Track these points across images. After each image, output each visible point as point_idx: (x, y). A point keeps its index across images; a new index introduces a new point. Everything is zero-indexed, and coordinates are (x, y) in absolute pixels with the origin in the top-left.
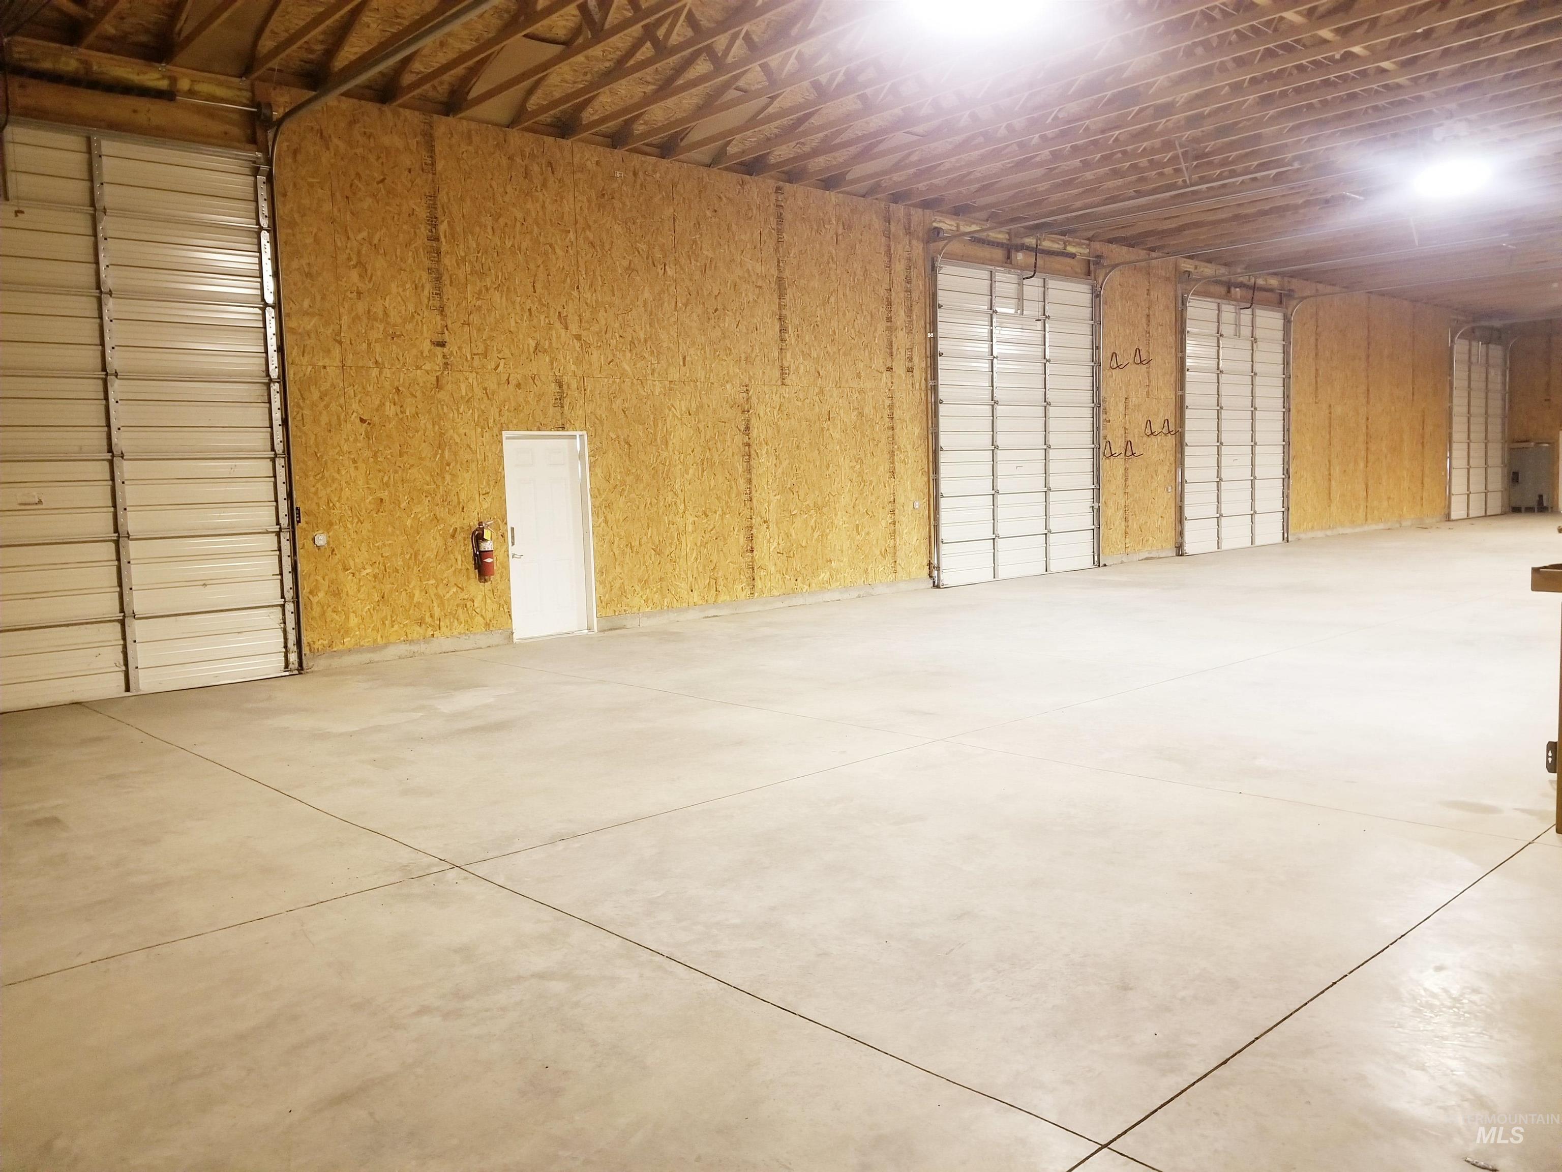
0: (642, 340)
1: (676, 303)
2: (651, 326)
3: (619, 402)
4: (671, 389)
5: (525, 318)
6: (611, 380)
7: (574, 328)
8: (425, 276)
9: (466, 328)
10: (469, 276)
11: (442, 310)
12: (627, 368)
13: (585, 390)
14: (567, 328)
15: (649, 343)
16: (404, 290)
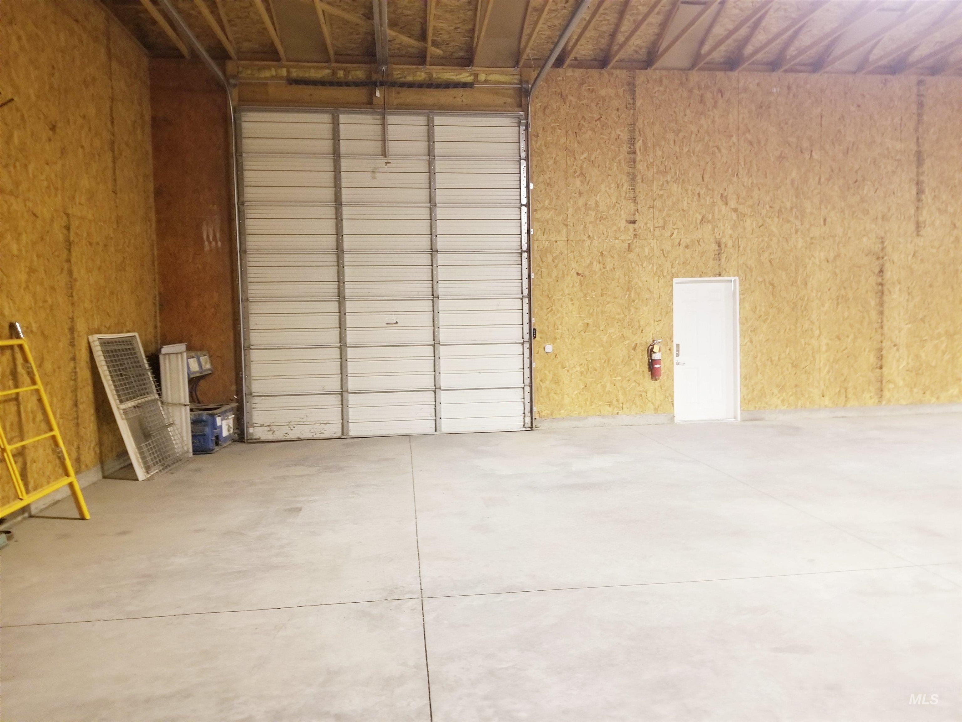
0: (789, 209)
1: (820, 179)
2: (796, 197)
3: (766, 254)
4: (812, 244)
5: (695, 199)
6: (760, 239)
7: (733, 204)
8: (624, 177)
9: (651, 210)
10: (655, 175)
11: (635, 200)
12: (774, 229)
13: (739, 247)
14: (727, 204)
15: (795, 210)
16: (610, 189)
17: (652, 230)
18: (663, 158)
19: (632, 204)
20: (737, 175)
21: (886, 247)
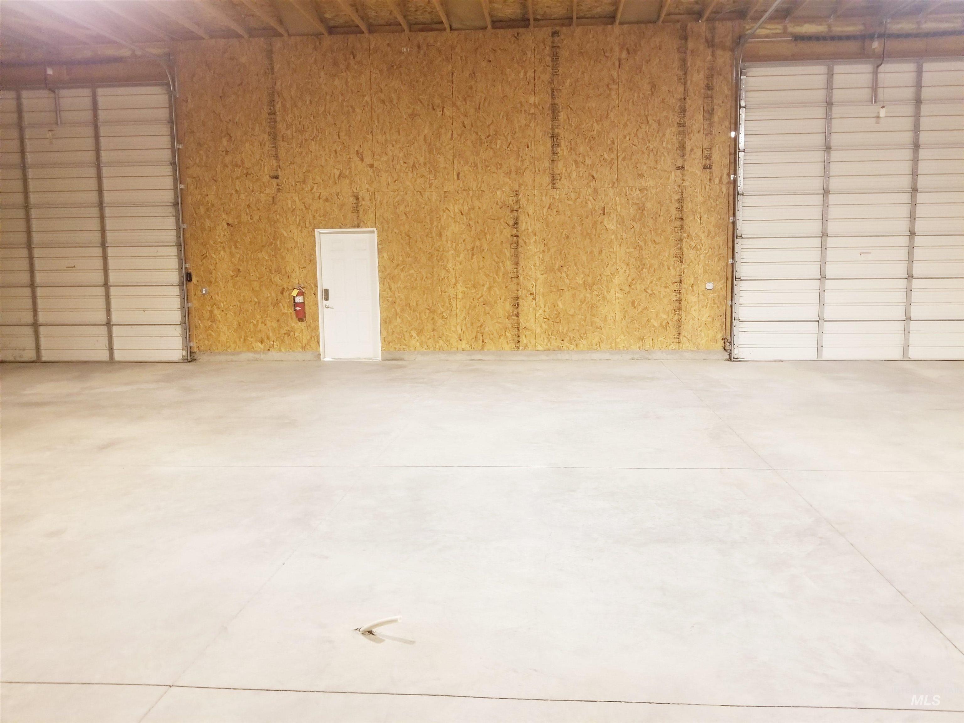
0: (422, 164)
1: (452, 134)
2: (430, 152)
3: (402, 208)
4: (445, 197)
5: (332, 156)
6: (396, 193)
7: (368, 160)
8: (266, 136)
9: (292, 166)
10: (294, 134)
11: (276, 157)
12: (409, 184)
13: (375, 201)
14: (362, 160)
15: (428, 165)
16: (253, 147)
17: (293, 184)
18: (301, 118)
19: (274, 161)
20: (372, 132)
21: (520, 199)
